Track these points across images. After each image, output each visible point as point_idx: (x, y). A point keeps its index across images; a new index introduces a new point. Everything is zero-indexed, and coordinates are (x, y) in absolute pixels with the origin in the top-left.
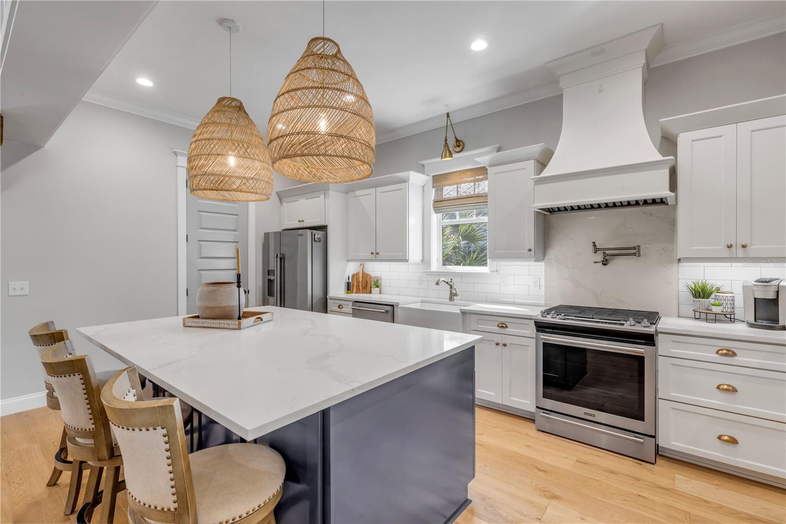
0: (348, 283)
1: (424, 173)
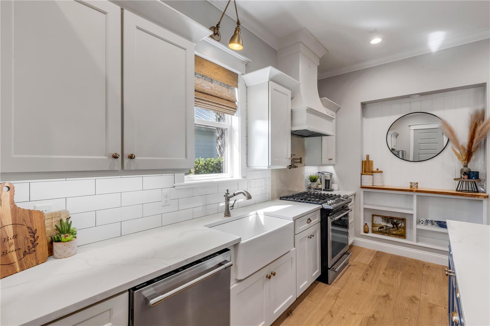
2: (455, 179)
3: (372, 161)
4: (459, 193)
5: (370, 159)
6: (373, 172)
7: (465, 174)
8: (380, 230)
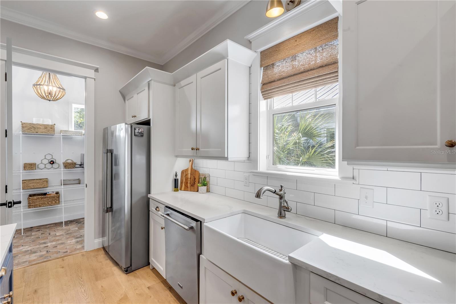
0: (175, 180)
1: (250, 48)
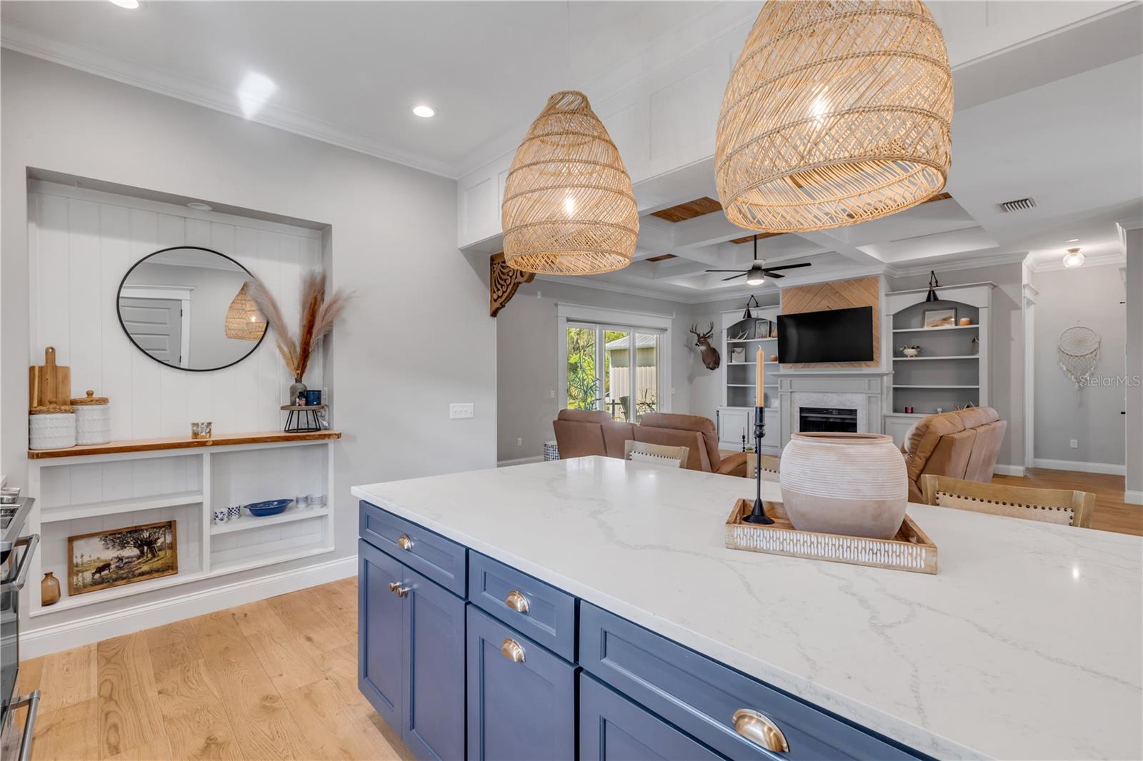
2: (283, 408)
3: (66, 369)
4: (294, 435)
5: (60, 361)
6: (73, 403)
7: (301, 395)
8: (97, 576)
